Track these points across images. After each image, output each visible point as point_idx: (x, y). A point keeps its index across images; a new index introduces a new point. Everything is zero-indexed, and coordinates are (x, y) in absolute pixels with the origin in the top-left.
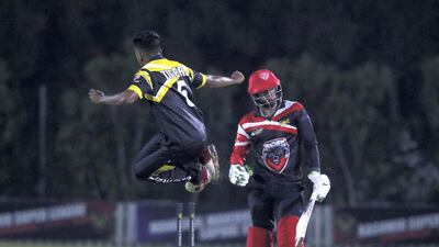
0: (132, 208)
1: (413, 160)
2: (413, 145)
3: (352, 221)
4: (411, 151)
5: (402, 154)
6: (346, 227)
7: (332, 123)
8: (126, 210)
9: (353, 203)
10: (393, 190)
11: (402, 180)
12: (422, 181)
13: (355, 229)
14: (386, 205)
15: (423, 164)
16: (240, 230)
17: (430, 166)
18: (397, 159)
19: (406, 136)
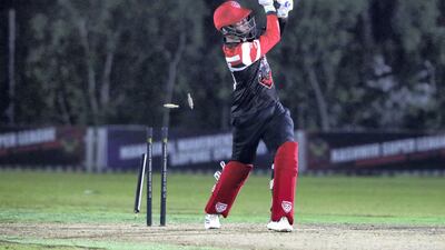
0: (102, 133)
1: (387, 84)
2: (387, 69)
3: (325, 146)
4: (385, 75)
5: (376, 78)
6: (319, 152)
7: (305, 47)
8: (96, 134)
9: (326, 128)
10: (366, 115)
11: (375, 104)
12: (396, 105)
13: (328, 154)
14: (360, 129)
15: (397, 89)
16: (212, 155)
17: (404, 90)
18: (371, 84)
19: (380, 60)
